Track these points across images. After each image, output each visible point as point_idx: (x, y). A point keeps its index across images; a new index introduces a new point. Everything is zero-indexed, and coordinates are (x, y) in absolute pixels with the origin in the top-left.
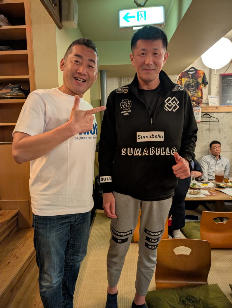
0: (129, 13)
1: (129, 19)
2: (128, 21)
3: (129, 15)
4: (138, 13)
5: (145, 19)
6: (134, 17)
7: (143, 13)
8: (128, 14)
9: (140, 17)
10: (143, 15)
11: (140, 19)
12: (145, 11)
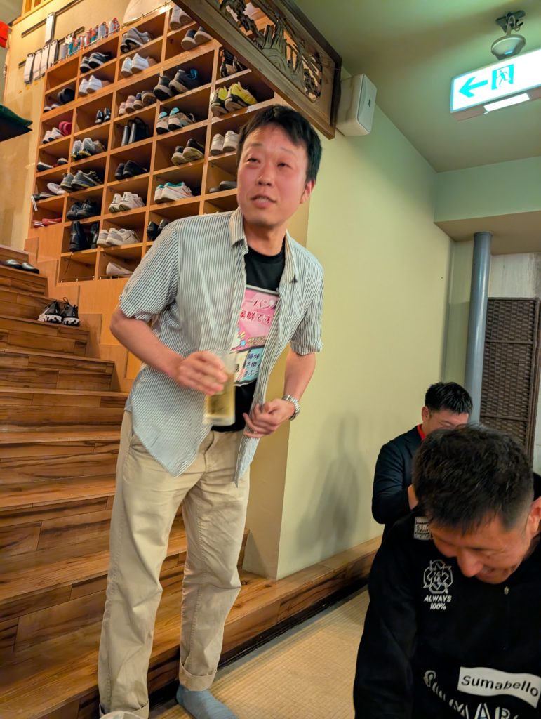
0: (474, 78)
1: (471, 91)
2: (472, 95)
3: (473, 83)
4: (494, 72)
5: (511, 82)
6: (485, 83)
7: (507, 69)
8: (471, 80)
9: (498, 80)
10: (507, 76)
11: (497, 85)
12: (513, 65)
